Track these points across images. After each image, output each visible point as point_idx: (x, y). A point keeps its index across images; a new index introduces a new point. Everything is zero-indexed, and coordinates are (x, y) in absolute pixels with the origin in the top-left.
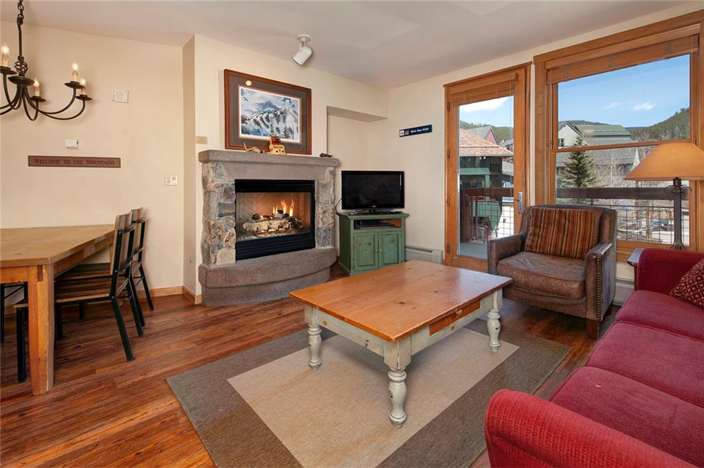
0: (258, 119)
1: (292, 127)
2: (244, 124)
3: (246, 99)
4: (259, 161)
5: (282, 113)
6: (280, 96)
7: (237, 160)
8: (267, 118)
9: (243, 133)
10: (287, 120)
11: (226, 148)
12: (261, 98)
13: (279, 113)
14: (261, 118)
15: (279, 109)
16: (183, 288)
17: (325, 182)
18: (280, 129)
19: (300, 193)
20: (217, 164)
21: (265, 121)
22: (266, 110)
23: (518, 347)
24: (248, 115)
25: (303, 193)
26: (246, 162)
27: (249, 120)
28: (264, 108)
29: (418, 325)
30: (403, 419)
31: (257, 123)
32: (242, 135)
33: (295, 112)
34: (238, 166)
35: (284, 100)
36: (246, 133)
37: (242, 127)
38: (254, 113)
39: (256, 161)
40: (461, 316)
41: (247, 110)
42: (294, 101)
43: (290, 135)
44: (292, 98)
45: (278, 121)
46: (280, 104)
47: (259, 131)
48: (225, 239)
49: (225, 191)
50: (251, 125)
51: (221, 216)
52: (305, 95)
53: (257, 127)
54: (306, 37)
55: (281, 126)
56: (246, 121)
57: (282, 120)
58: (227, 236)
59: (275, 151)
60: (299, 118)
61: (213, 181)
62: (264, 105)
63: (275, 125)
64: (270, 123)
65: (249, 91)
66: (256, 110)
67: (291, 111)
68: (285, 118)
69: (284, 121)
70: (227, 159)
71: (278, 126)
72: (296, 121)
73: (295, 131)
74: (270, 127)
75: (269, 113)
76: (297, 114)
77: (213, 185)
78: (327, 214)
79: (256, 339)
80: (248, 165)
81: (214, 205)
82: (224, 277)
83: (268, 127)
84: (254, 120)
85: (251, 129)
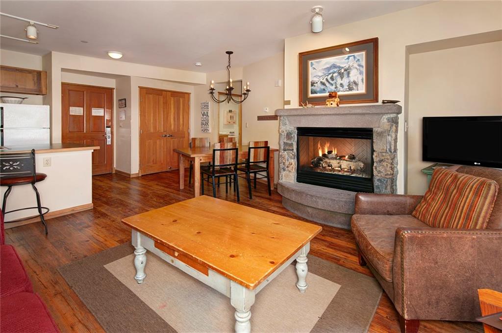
0: (324, 81)
1: (356, 81)
2: (313, 87)
3: (315, 69)
5: (345, 70)
8: (332, 78)
9: (312, 93)
10: (350, 75)
11: (299, 106)
12: (326, 63)
13: (343, 71)
14: (327, 80)
15: (343, 68)
18: (344, 84)
20: (283, 118)
21: (330, 80)
22: (331, 71)
24: (316, 80)
27: (317, 83)
28: (329, 71)
31: (323, 84)
32: (311, 95)
33: (359, 65)
35: (348, 58)
36: (314, 93)
37: (311, 89)
38: (320, 77)
41: (315, 77)
42: (359, 56)
43: (354, 87)
44: (356, 54)
45: (342, 78)
46: (344, 63)
47: (324, 90)
50: (318, 87)
51: (285, 150)
53: (323, 87)
54: (320, 8)
55: (345, 81)
56: (315, 84)
57: (345, 76)
60: (364, 70)
62: (329, 69)
63: (339, 81)
64: (335, 81)
65: (316, 62)
66: (323, 74)
67: (356, 65)
68: (348, 74)
69: (348, 76)
71: (342, 82)
72: (361, 73)
73: (360, 83)
74: (334, 85)
75: (333, 73)
76: (363, 67)
78: (385, 164)
83: (332, 85)
84: (321, 82)
85: (318, 90)
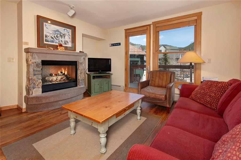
0: (53, 36)
1: (68, 41)
2: (46, 38)
3: (47, 28)
4: (52, 53)
5: (63, 35)
6: (63, 28)
7: (42, 52)
8: (57, 36)
9: (46, 41)
10: (65, 38)
11: (38, 47)
12: (54, 28)
13: (62, 35)
14: (54, 36)
15: (62, 33)
16: (17, 105)
17: (81, 62)
18: (63, 41)
19: (70, 66)
20: (33, 54)
21: (56, 37)
22: (57, 33)
23: (146, 118)
24: (48, 34)
25: (71, 66)
26: (47, 53)
27: (49, 36)
28: (55, 32)
29: (111, 116)
30: (105, 151)
31: (52, 38)
32: (45, 42)
33: (69, 35)
34: (43, 54)
35: (64, 30)
36: (47, 42)
37: (45, 39)
38: (51, 34)
39: (51, 53)
40: (127, 110)
41: (47, 32)
42: (69, 30)
43: (67, 44)
44: (68, 29)
45: (62, 38)
46: (63, 31)
47: (53, 41)
48: (37, 85)
49: (36, 65)
50: (49, 38)
51: (34, 75)
52: (73, 29)
53: (52, 40)
54: (73, 6)
55: (63, 40)
56: (47, 37)
57: (63, 37)
58: (38, 83)
59: (60, 49)
60: (71, 37)
61: (31, 61)
62: (56, 31)
63: (60, 39)
64: (58, 38)
65: (48, 25)
66: (52, 33)
67: (67, 34)
68: (64, 37)
69: (64, 38)
70: (38, 52)
71: (62, 40)
72: (69, 38)
73: (69, 42)
74: (58, 40)
75: (58, 34)
76: (70, 36)
77: (31, 62)
78: (82, 74)
79: (49, 125)
80: (48, 54)
81: (31, 70)
82: (36, 100)
83: (57, 40)
84: (51, 36)
85: (50, 40)
